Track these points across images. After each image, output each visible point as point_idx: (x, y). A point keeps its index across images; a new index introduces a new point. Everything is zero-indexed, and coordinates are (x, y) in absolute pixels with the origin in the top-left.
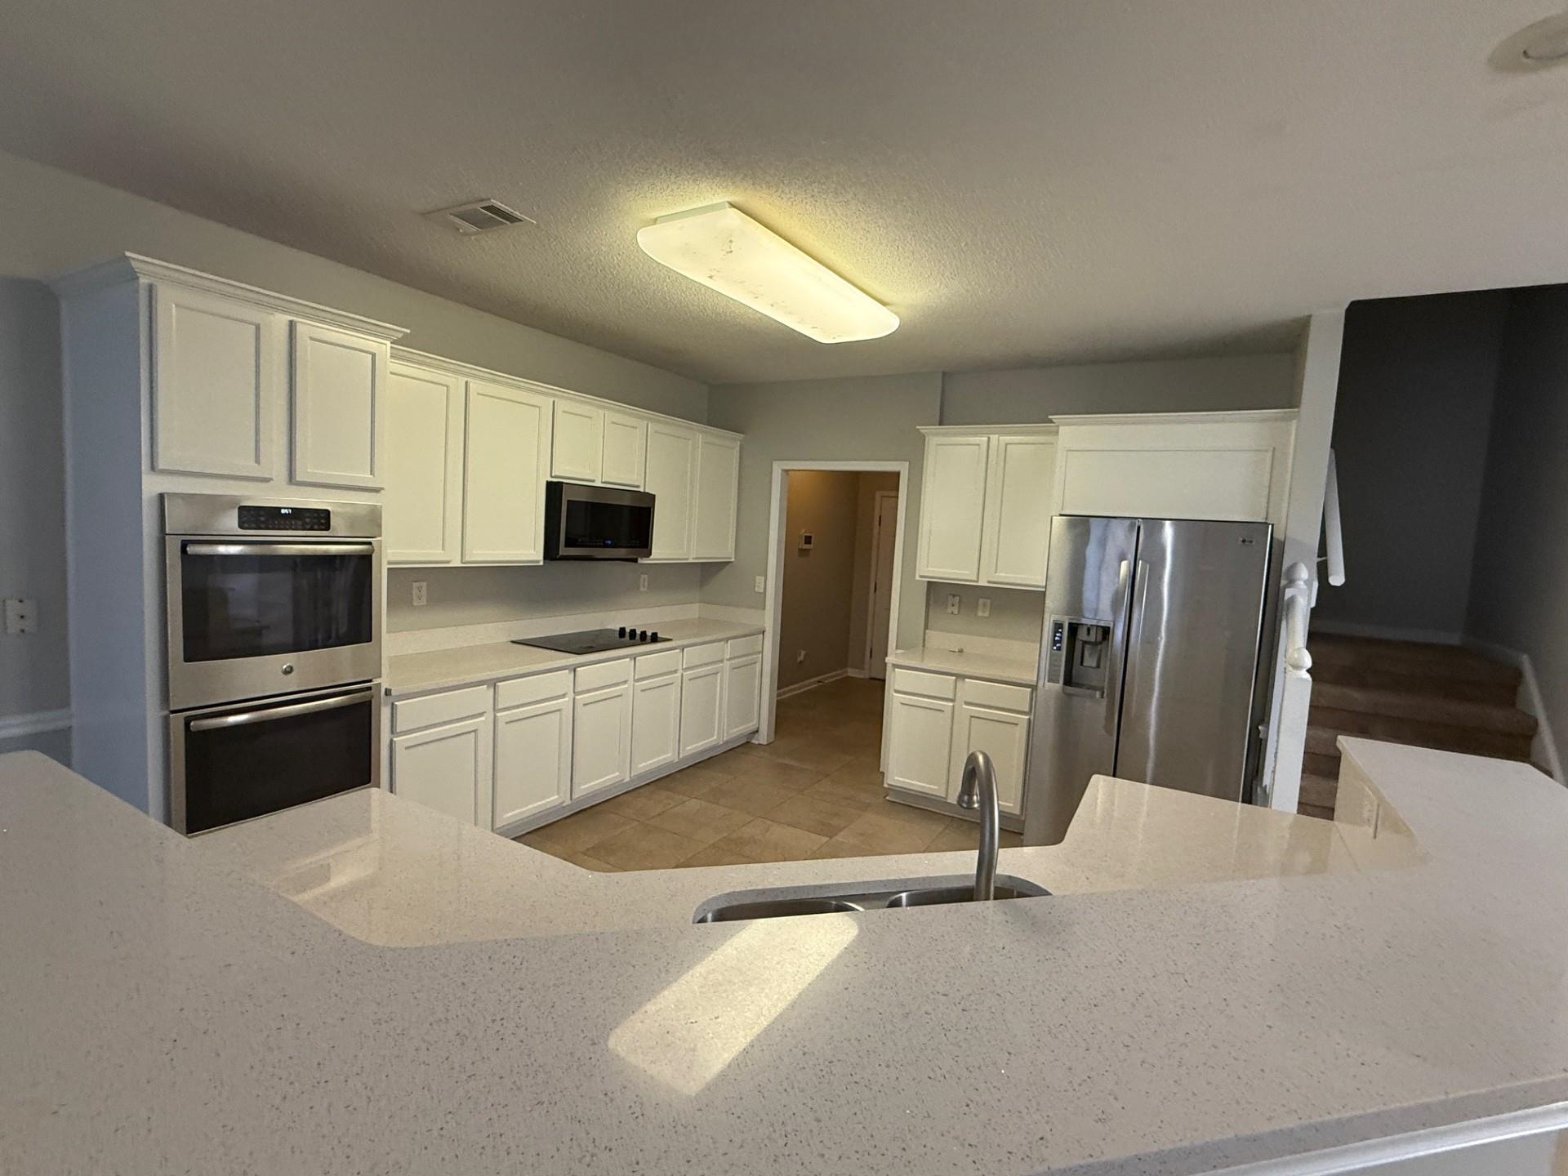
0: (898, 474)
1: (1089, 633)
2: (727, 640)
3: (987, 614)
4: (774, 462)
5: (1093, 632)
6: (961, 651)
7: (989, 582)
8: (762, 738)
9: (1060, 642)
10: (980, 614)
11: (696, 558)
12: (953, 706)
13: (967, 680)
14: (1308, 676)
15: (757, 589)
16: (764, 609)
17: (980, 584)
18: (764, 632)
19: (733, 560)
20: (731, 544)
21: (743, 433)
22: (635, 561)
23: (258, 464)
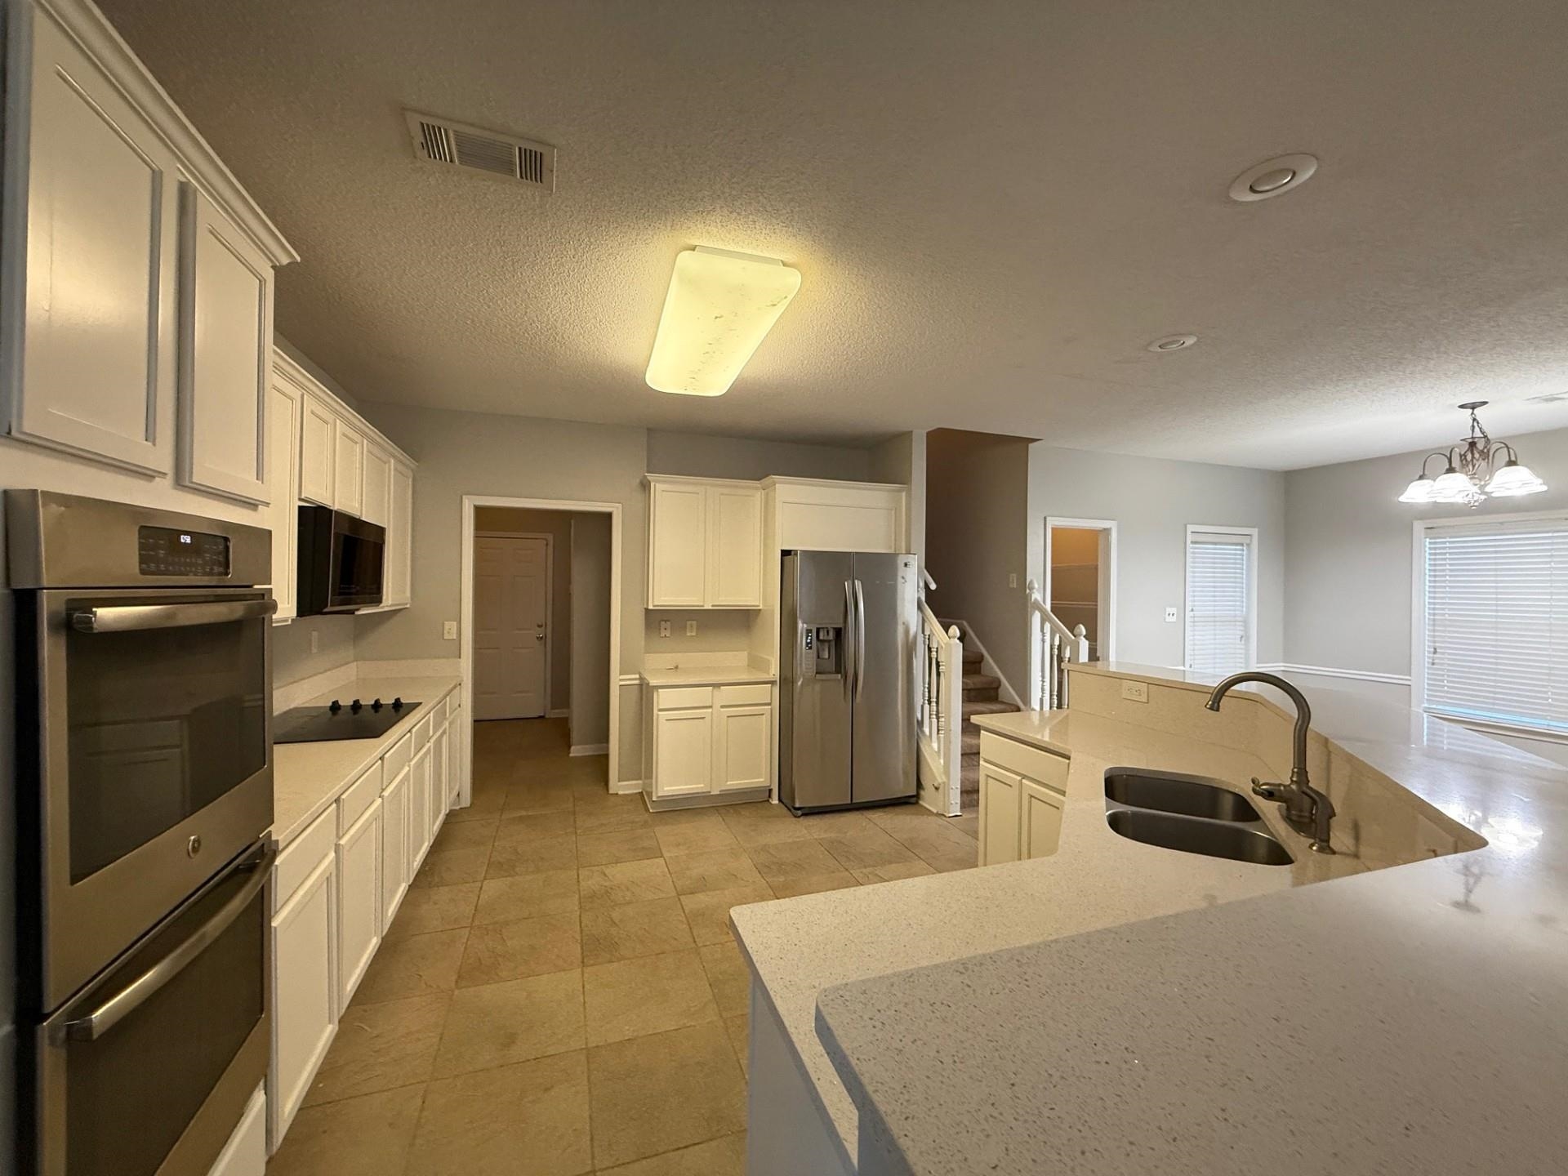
0: (608, 515)
3: (694, 634)
4: (464, 497)
5: (832, 632)
6: (677, 667)
7: (713, 606)
8: (466, 801)
9: (811, 643)
10: (688, 634)
11: (395, 606)
12: (714, 713)
13: (722, 688)
15: (446, 637)
16: (460, 657)
17: (704, 608)
18: (460, 683)
19: (408, 606)
20: (408, 594)
21: (417, 462)
22: (352, 612)
23: (150, 444)
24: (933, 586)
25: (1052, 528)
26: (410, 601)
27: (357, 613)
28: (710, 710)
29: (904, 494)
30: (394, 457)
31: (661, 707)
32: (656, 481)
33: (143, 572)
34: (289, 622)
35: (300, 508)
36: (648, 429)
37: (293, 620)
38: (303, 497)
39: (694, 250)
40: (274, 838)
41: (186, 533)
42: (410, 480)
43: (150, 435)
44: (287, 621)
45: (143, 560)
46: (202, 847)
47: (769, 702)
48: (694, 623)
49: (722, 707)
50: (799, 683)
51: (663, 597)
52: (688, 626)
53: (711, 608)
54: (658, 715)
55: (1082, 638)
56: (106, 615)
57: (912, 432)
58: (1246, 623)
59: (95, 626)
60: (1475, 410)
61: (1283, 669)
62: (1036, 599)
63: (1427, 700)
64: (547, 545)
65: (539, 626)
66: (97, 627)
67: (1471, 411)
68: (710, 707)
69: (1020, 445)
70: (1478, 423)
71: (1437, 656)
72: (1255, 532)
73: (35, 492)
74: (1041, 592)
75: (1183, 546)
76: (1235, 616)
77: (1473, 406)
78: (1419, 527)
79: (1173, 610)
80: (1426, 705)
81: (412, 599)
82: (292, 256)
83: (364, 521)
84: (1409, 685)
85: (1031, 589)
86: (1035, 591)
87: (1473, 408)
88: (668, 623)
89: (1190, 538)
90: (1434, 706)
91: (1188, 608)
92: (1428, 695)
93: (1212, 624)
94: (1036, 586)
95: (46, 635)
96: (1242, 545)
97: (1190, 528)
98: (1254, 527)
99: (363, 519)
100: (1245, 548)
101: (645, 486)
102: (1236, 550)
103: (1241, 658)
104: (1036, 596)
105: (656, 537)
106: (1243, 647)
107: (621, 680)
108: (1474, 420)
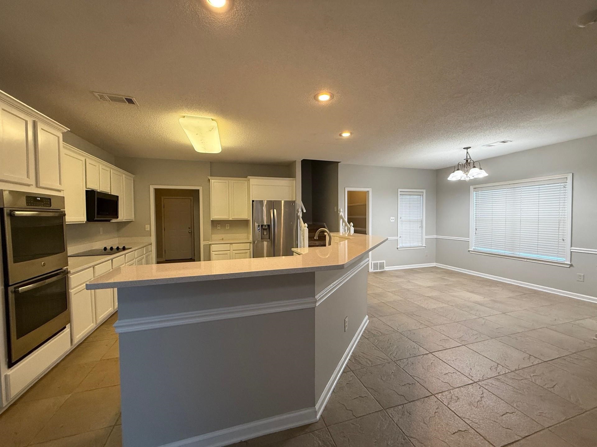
0: (198, 190)
1: (265, 227)
2: (144, 247)
3: (229, 228)
4: (150, 185)
5: (266, 226)
6: (223, 239)
7: (232, 219)
10: (227, 228)
11: (126, 220)
12: (230, 252)
13: (234, 244)
14: (307, 228)
15: (146, 230)
16: (151, 236)
17: (230, 219)
18: (151, 244)
19: (133, 220)
20: (133, 216)
21: (134, 175)
22: (109, 221)
23: (28, 179)
24: (305, 211)
25: (348, 191)
26: (134, 219)
27: (111, 221)
28: (229, 251)
29: (295, 181)
30: (124, 174)
31: (213, 250)
32: (212, 179)
33: (27, 205)
34: (85, 222)
35: (86, 191)
36: (210, 162)
37: (86, 222)
38: (87, 187)
39: (184, 117)
40: (69, 270)
41: (38, 197)
42: (133, 181)
43: (28, 176)
44: (84, 222)
45: (27, 203)
46: (46, 265)
47: (249, 249)
48: (229, 225)
49: (233, 250)
50: (256, 242)
51: (215, 216)
52: (227, 226)
53: (231, 219)
54: (212, 253)
55: (352, 227)
56: (17, 213)
57: (296, 161)
58: (422, 222)
59: (15, 214)
60: (468, 150)
61: (436, 237)
62: (341, 215)
63: (474, 246)
64: (191, 201)
65: (189, 228)
66: (16, 215)
67: (466, 150)
68: (229, 250)
69: (335, 164)
70: (469, 154)
71: (477, 231)
72: (424, 191)
73: (2, 190)
74: (343, 212)
75: (397, 196)
76: (418, 220)
77: (467, 148)
78: (472, 188)
79: (394, 218)
80: (474, 248)
81: (135, 218)
82: (67, 129)
83: (112, 195)
84: (469, 241)
85: (340, 211)
86: (341, 212)
87: (467, 149)
88: (220, 225)
89: (399, 193)
90: (477, 248)
91: (399, 217)
92: (474, 244)
93: (409, 222)
94: (342, 210)
95: (6, 216)
96: (420, 195)
97: (399, 190)
98: (424, 189)
99: (112, 194)
100: (421, 196)
101: (209, 180)
102: (418, 197)
103: (420, 234)
104: (341, 214)
105: (212, 197)
106: (421, 230)
107: (204, 243)
108: (467, 153)
